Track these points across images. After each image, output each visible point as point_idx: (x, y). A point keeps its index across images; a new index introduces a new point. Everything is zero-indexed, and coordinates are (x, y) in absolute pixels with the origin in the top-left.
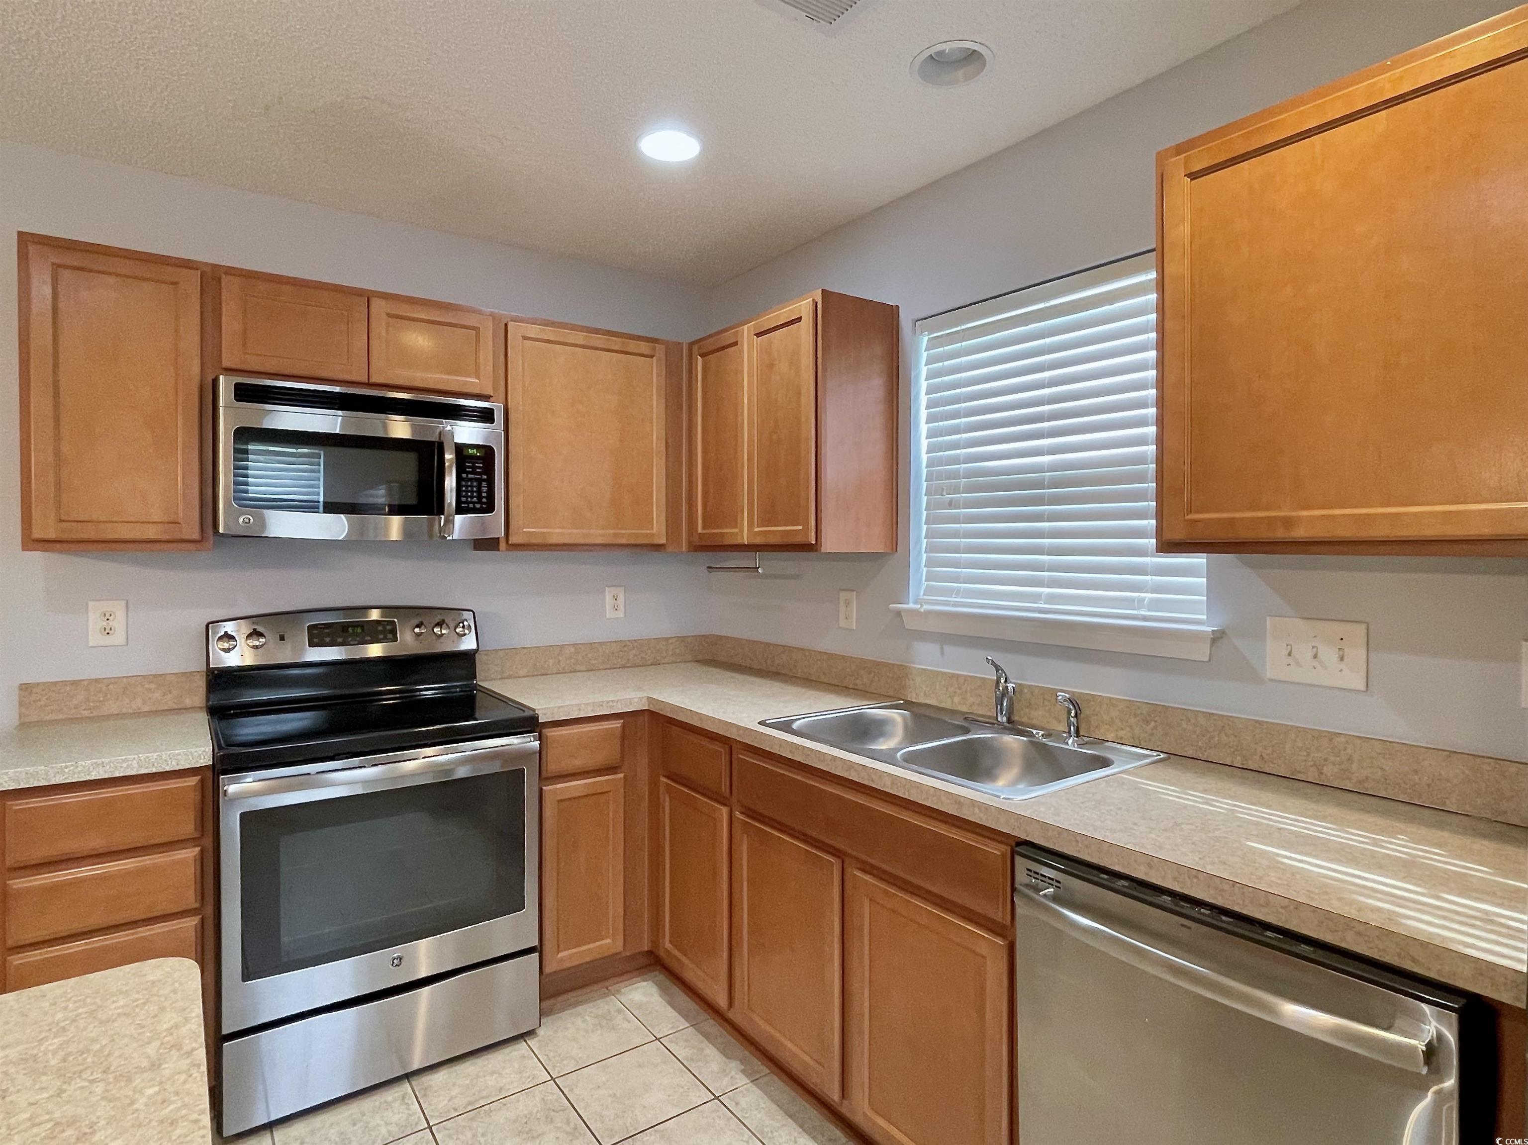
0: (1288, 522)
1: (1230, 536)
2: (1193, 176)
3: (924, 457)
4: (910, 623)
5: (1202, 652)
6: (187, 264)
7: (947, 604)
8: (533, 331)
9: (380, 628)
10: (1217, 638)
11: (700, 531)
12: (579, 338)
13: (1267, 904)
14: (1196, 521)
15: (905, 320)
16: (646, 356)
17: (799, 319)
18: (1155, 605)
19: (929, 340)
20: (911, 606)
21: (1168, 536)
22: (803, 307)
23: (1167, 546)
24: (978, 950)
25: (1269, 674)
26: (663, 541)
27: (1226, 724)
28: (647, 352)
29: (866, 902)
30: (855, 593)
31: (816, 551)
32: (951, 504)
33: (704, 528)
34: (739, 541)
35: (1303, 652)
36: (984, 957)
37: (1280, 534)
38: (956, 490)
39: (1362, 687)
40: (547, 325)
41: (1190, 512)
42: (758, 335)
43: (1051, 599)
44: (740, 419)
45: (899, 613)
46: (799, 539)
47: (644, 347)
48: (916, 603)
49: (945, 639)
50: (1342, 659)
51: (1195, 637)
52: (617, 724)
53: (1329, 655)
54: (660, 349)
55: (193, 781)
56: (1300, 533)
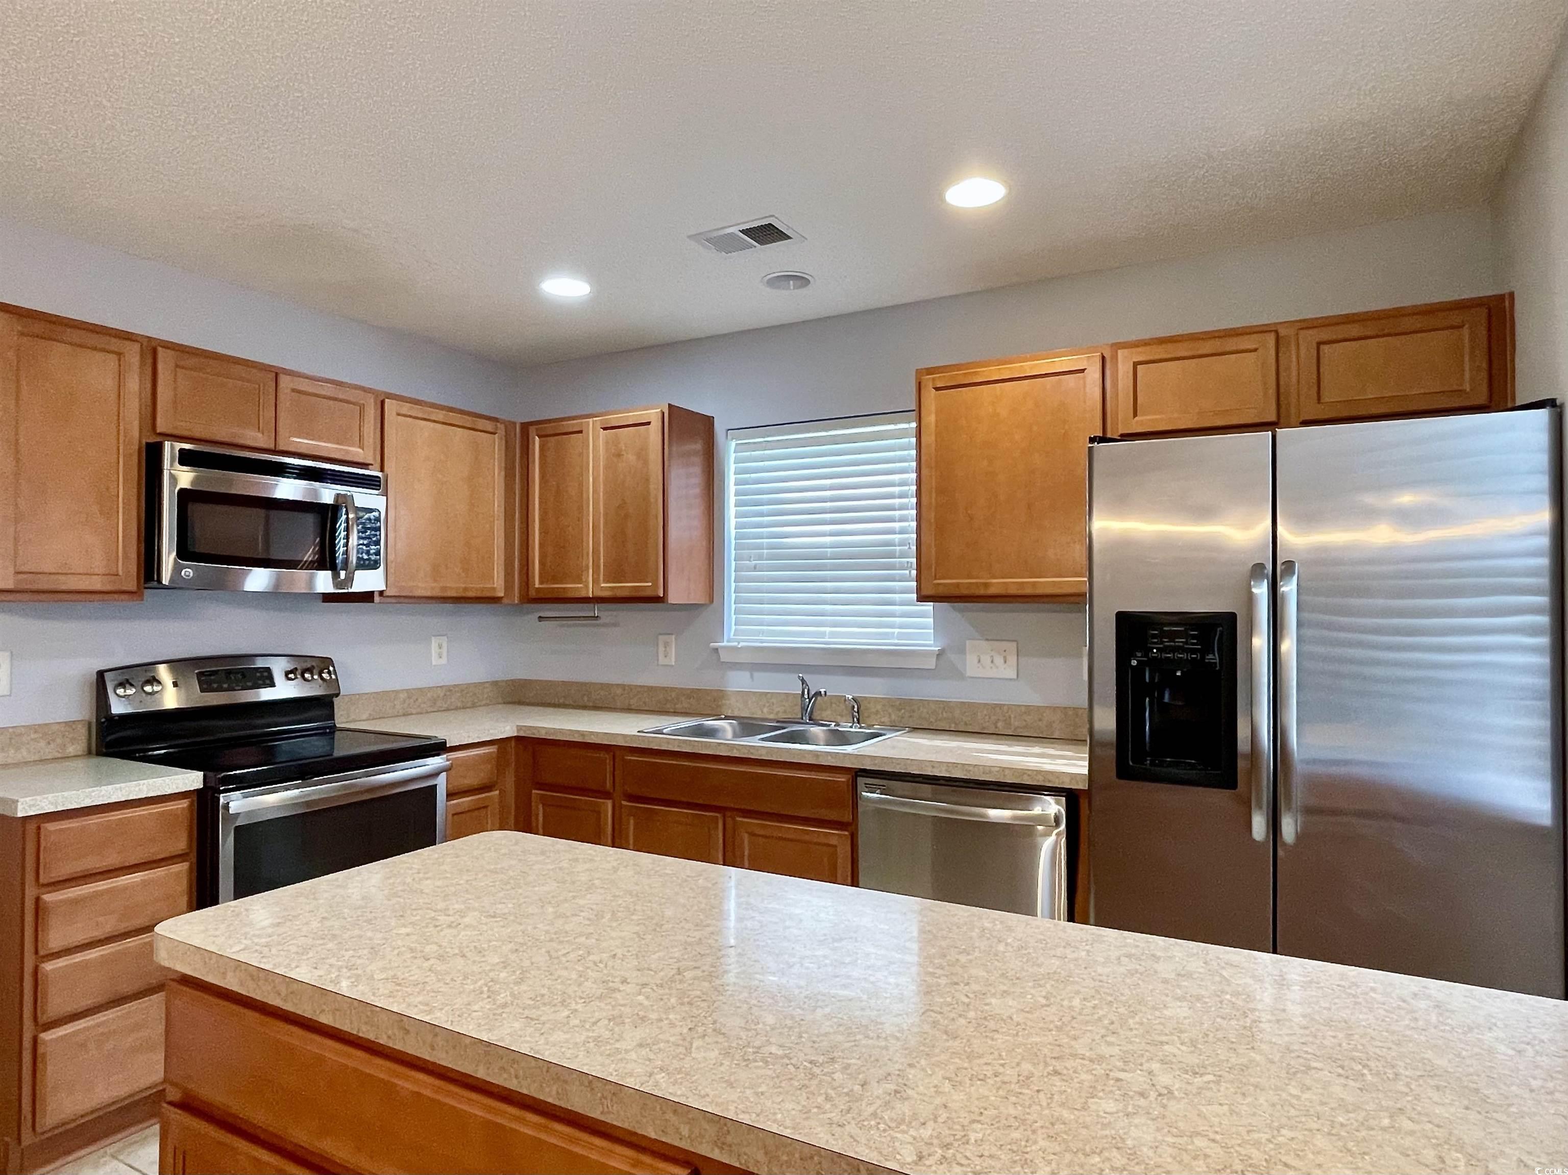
0: (986, 585)
1: (956, 592)
2: (937, 389)
3: (733, 532)
4: (724, 657)
5: (931, 664)
6: (128, 337)
7: (756, 641)
8: (406, 408)
9: (258, 674)
10: (940, 654)
11: (537, 586)
12: (440, 415)
13: (990, 772)
14: (939, 584)
15: (719, 428)
16: (491, 433)
17: (649, 423)
18: (901, 636)
19: (737, 445)
20: (725, 644)
21: (925, 592)
22: (653, 414)
23: (922, 598)
24: (831, 843)
25: (969, 673)
26: (502, 594)
27: (945, 706)
28: (490, 429)
29: (746, 836)
30: (673, 637)
31: (663, 602)
32: (755, 568)
33: (541, 582)
34: (583, 594)
35: (986, 659)
36: (835, 846)
37: (982, 592)
38: (760, 558)
39: (1015, 677)
40: (416, 404)
41: (936, 579)
42: (605, 429)
43: (833, 635)
44: (585, 495)
45: (716, 650)
46: (648, 593)
47: (489, 426)
48: (728, 641)
49: (754, 667)
50: (1005, 662)
51: (925, 654)
52: (492, 749)
53: (999, 660)
54: (501, 427)
55: (184, 804)
56: (992, 591)
